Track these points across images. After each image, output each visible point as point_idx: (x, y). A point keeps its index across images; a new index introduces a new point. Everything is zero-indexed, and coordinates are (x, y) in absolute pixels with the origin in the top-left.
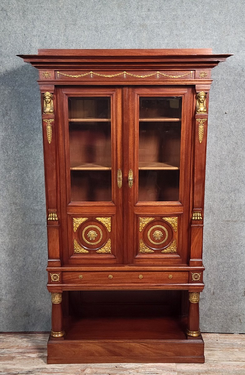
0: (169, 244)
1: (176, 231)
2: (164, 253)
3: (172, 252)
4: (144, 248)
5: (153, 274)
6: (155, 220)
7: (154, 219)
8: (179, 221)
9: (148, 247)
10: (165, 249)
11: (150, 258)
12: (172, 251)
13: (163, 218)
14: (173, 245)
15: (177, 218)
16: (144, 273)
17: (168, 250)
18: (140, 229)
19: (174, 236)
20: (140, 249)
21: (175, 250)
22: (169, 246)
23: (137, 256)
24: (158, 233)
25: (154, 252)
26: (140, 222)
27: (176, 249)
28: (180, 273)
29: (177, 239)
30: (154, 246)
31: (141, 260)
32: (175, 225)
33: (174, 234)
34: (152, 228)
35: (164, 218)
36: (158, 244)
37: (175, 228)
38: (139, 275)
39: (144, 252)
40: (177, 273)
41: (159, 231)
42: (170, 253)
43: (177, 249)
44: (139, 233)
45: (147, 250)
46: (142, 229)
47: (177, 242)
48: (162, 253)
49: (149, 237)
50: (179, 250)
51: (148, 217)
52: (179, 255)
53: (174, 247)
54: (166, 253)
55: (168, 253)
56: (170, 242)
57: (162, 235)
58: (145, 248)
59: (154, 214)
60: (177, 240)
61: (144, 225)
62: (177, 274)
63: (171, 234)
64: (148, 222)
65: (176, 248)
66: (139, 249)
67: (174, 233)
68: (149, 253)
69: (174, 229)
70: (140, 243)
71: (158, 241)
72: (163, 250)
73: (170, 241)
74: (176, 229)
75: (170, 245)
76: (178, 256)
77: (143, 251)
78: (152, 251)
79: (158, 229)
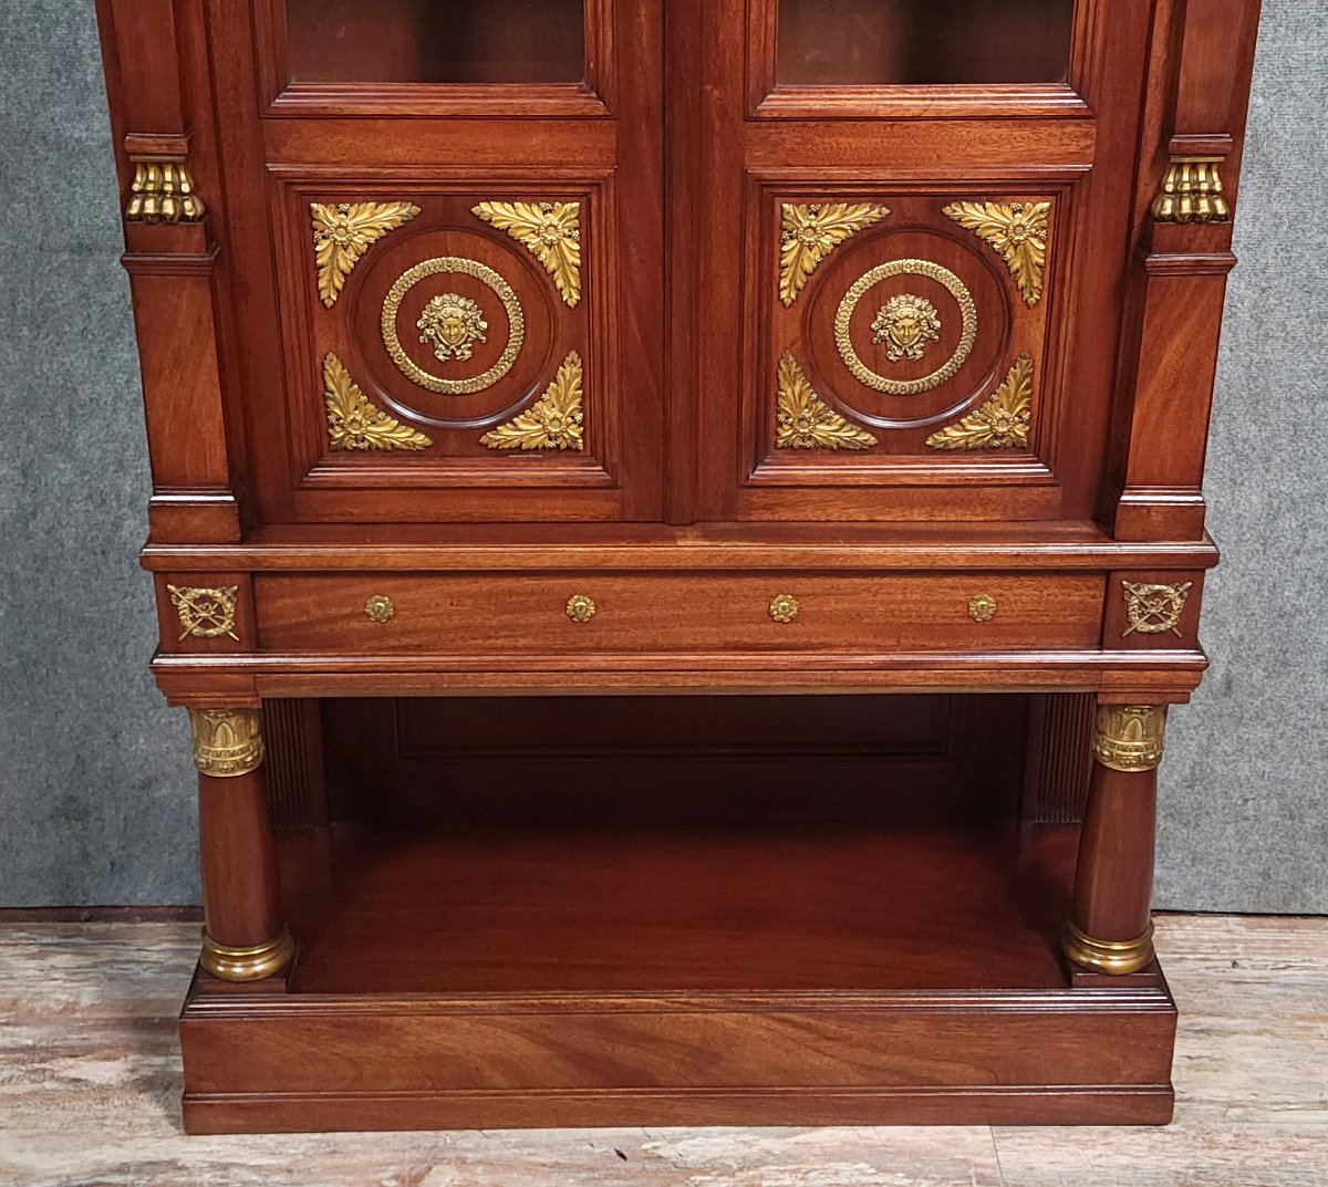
0: (977, 387)
1: (1032, 300)
2: (945, 452)
3: (996, 443)
4: (806, 413)
5: (868, 590)
6: (891, 223)
7: (885, 211)
8: (1056, 227)
9: (837, 410)
10: (949, 422)
11: (850, 481)
12: (996, 437)
13: (947, 210)
14: (1007, 393)
15: (1047, 205)
16: (804, 584)
17: (972, 429)
18: (783, 283)
19: (1016, 337)
20: (781, 424)
21: (1020, 431)
22: (977, 405)
23: (764, 472)
24: (906, 311)
25: (873, 440)
26: (786, 235)
27: (1028, 423)
28: (1045, 581)
29: (1039, 356)
30: (876, 401)
31: (789, 496)
32: (1026, 254)
33: (1017, 323)
34: (866, 280)
35: (954, 210)
36: (905, 385)
37: (1029, 280)
38: (770, 599)
39: (809, 444)
40: (1027, 581)
41: (918, 302)
42: (986, 451)
43: (1036, 425)
44: (778, 312)
45: (831, 430)
46: (800, 284)
47: (1038, 378)
48: (932, 451)
49: (845, 344)
50: (1046, 431)
51: (838, 198)
52: (1047, 465)
53: (1010, 410)
54: (958, 450)
55: (974, 450)
56: (985, 376)
57: (938, 324)
58: (816, 415)
59: (884, 174)
60: (1039, 363)
61: (810, 260)
62: (1025, 593)
63: (994, 322)
64: (842, 234)
65: (1026, 416)
66: (773, 421)
67: (1019, 310)
68: (841, 451)
69: (1022, 282)
70: (784, 385)
71: (909, 369)
72: (938, 427)
73: (991, 368)
74: (1036, 282)
75: (984, 399)
76: (1039, 469)
77: (804, 437)
78: (865, 436)
79: (912, 285)
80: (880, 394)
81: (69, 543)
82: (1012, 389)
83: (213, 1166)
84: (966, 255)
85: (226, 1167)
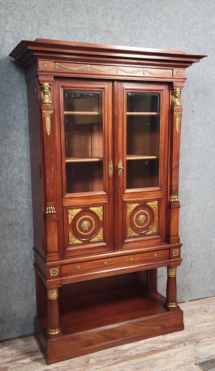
0: (151, 226)
2: (147, 235)
3: (153, 233)
6: (140, 206)
7: (139, 204)
8: (159, 204)
9: (134, 231)
10: (148, 231)
15: (157, 202)
17: (150, 232)
18: (127, 215)
19: (155, 219)
20: (127, 234)
21: (156, 231)
22: (151, 229)
24: (142, 217)
25: (139, 235)
26: (128, 208)
30: (139, 230)
32: (155, 208)
33: (155, 217)
35: (147, 203)
36: (142, 227)
37: (156, 211)
42: (152, 235)
43: (158, 230)
44: (127, 218)
45: (134, 234)
46: (129, 215)
47: (158, 224)
49: (135, 222)
51: (134, 203)
54: (149, 235)
57: (146, 218)
58: (132, 232)
59: (139, 199)
60: (158, 222)
61: (131, 211)
63: (152, 217)
64: (134, 208)
65: (156, 229)
67: (155, 215)
68: (135, 237)
69: (155, 212)
70: (128, 229)
71: (142, 225)
72: (146, 232)
73: (152, 223)
76: (159, 236)
77: (130, 236)
79: (142, 213)
81: (4, 274)
82: (155, 226)
83: (55, 368)
84: (148, 209)
85: (57, 368)
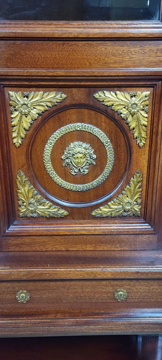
0: (115, 187)
1: (141, 144)
2: (102, 218)
3: (125, 214)
4: (32, 200)
5: (64, 287)
6: (68, 102)
7: (64, 96)
8: (153, 104)
9: (47, 198)
10: (102, 204)
11: (55, 233)
12: (125, 211)
13: (96, 95)
14: (130, 190)
15: (148, 93)
16: (31, 285)
17: (112, 208)
18: (14, 135)
19: (134, 163)
20: (20, 206)
21: (137, 208)
22: (116, 196)
23: (13, 229)
25: (66, 213)
26: (12, 109)
27: (141, 204)
29: (145, 171)
30: (65, 194)
31: (27, 240)
32: (138, 120)
33: (134, 156)
34: (57, 134)
35: (99, 95)
36: (80, 187)
37: (140, 133)
38: (15, 293)
39: (35, 215)
41: (84, 145)
42: (122, 217)
43: (145, 206)
44: (14, 151)
45: (45, 209)
46: (23, 136)
47: (145, 182)
48: (95, 218)
49: (49, 166)
50: (149, 208)
51: (39, 87)
52: (150, 224)
53: (132, 198)
54: (107, 217)
55: (115, 217)
56: (119, 182)
57: (95, 156)
58: (38, 201)
60: (145, 176)
61: (26, 123)
63: (123, 155)
64: (42, 109)
65: (139, 201)
66: (16, 205)
67: (135, 149)
68: (52, 219)
69: (136, 135)
70: (20, 187)
71: (82, 179)
72: (97, 206)
73: (122, 178)
74: (144, 134)
75: (119, 193)
76: (146, 226)
77: (32, 212)
78: (62, 211)
80: (68, 191)
82: (132, 188)
84: (108, 121)
